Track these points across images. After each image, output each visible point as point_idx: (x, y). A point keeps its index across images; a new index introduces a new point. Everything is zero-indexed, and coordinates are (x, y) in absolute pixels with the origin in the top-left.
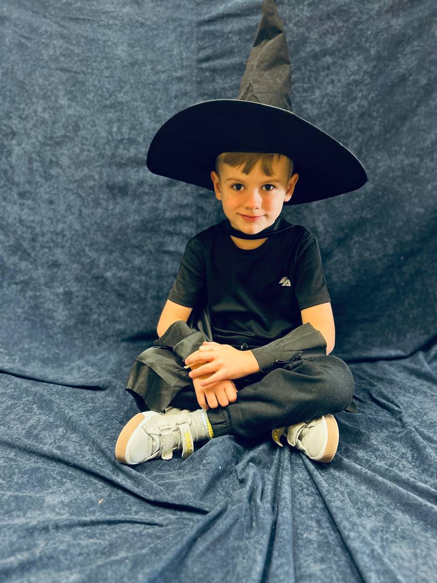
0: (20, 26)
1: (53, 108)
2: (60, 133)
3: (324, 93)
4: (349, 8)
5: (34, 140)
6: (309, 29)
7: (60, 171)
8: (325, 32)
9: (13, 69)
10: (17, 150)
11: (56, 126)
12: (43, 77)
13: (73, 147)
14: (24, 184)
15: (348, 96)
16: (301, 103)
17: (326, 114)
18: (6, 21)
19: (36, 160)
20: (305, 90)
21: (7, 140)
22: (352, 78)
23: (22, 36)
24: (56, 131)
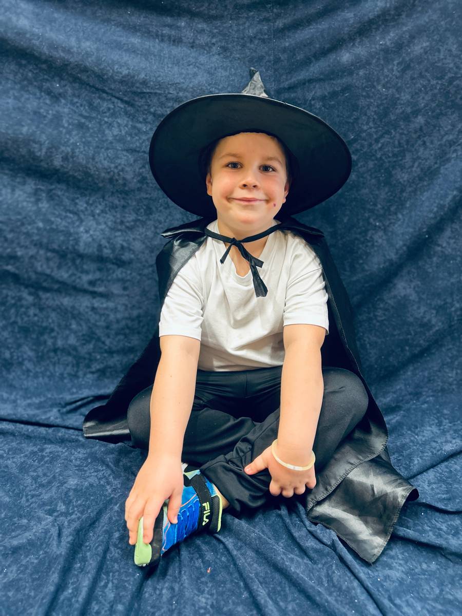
0: (78, 104)
1: (121, 192)
2: (131, 217)
3: (415, 157)
4: (443, 64)
5: (103, 226)
6: (399, 90)
7: (132, 256)
8: (417, 91)
9: (73, 152)
10: (85, 237)
12: (108, 159)
13: (146, 232)
14: (95, 272)
15: (441, 158)
16: (391, 169)
17: (417, 179)
18: (61, 98)
19: (105, 247)
20: (394, 155)
21: (74, 227)
22: (445, 138)
23: (81, 115)
24: (127, 215)
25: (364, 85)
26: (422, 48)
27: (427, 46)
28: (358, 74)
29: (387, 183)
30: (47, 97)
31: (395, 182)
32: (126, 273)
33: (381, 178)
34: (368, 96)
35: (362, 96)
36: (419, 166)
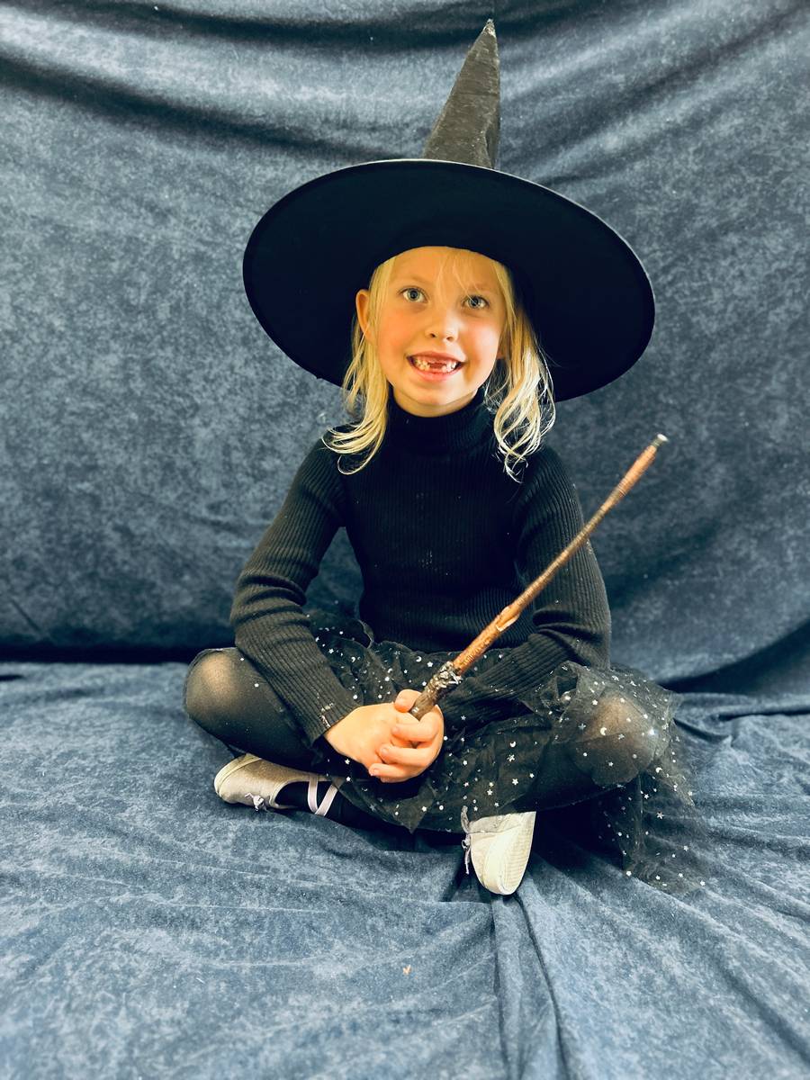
0: (196, 225)
1: (261, 359)
2: (275, 399)
3: (728, 296)
4: (765, 151)
5: (231, 416)
6: (697, 192)
7: (278, 462)
8: (726, 194)
9: (188, 298)
10: (203, 434)
11: (268, 389)
12: (241, 307)
13: (299, 422)
14: (218, 490)
15: (769, 297)
16: (689, 315)
17: (732, 330)
18: (170, 216)
19: (236, 448)
20: (694, 293)
21: (185, 418)
22: (775, 265)
23: (201, 241)
24: (269, 396)
25: (642, 186)
26: (731, 127)
27: (741, 125)
28: (632, 169)
29: (685, 337)
30: (150, 214)
31: (697, 335)
32: (267, 489)
33: (675, 330)
34: (649, 202)
35: (640, 201)
36: (735, 310)
